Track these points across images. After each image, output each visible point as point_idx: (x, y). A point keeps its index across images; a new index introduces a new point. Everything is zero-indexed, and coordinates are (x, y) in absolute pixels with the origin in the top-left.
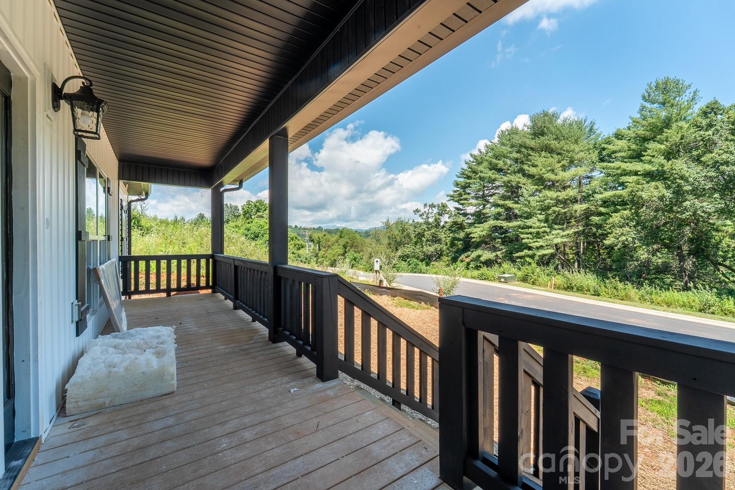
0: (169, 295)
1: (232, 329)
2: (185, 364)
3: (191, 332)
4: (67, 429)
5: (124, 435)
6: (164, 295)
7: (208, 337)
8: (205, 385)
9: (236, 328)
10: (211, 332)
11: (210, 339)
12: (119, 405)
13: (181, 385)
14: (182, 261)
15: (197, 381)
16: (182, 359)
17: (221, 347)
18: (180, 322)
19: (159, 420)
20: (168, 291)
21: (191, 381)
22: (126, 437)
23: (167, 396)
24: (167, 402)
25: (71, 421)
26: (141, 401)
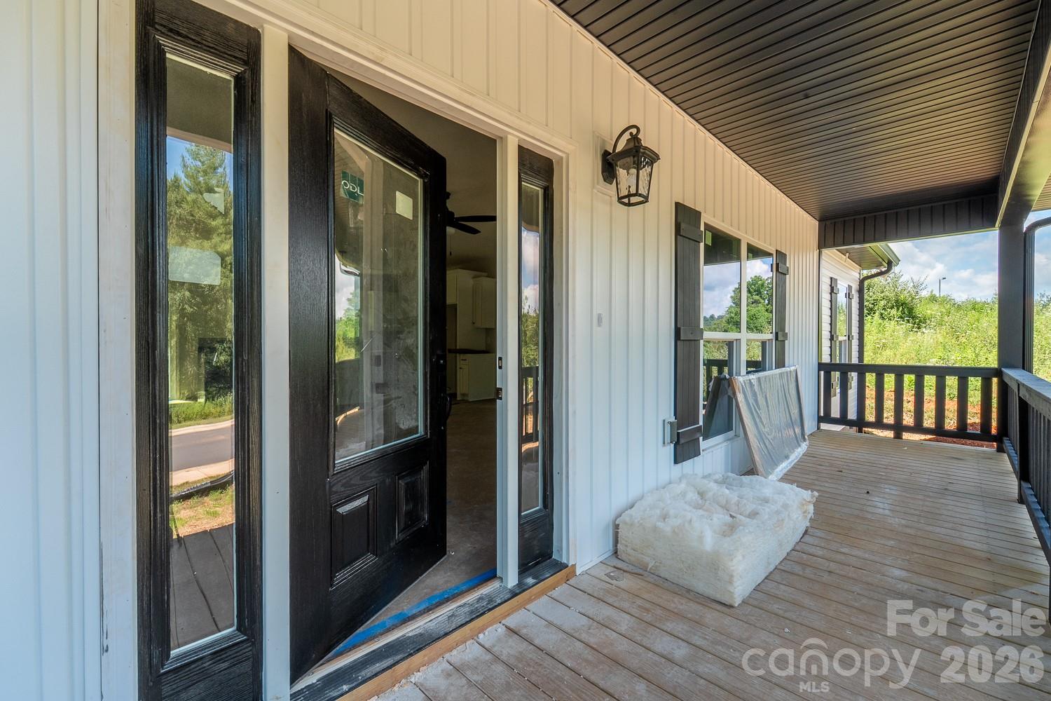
0: (898, 436)
1: (966, 543)
2: (798, 569)
3: (869, 516)
4: (603, 574)
5: (625, 623)
6: (890, 434)
7: (889, 539)
8: (787, 630)
9: (978, 546)
10: (909, 531)
11: (892, 543)
12: (664, 578)
13: (755, 603)
14: (927, 377)
15: (785, 611)
16: (805, 556)
17: (897, 573)
18: (870, 488)
19: (673, 638)
20: (898, 428)
21: (775, 607)
22: (623, 628)
23: (719, 607)
24: (711, 617)
25: (615, 567)
26: (689, 591)
